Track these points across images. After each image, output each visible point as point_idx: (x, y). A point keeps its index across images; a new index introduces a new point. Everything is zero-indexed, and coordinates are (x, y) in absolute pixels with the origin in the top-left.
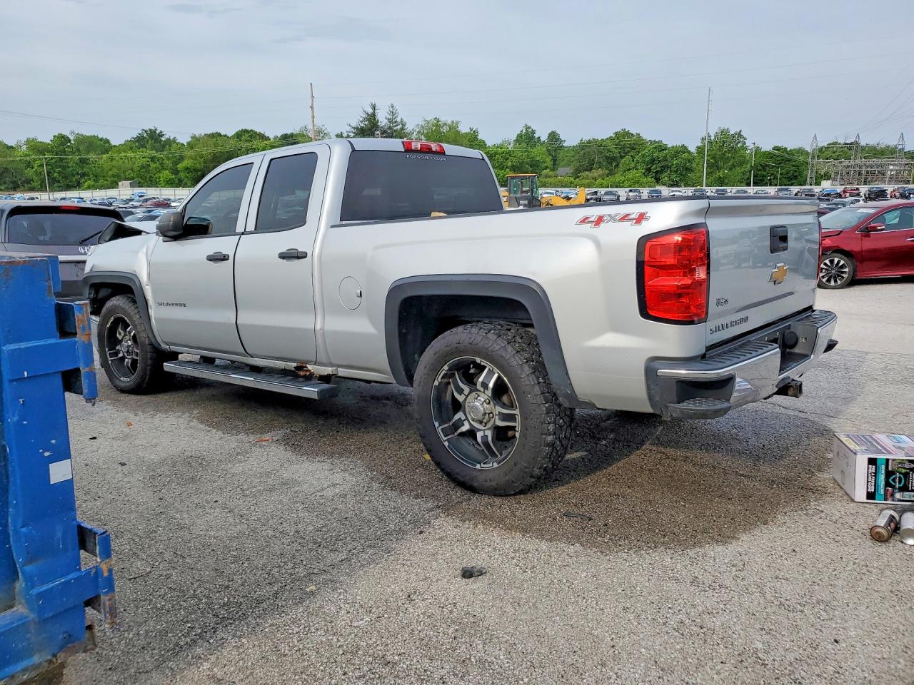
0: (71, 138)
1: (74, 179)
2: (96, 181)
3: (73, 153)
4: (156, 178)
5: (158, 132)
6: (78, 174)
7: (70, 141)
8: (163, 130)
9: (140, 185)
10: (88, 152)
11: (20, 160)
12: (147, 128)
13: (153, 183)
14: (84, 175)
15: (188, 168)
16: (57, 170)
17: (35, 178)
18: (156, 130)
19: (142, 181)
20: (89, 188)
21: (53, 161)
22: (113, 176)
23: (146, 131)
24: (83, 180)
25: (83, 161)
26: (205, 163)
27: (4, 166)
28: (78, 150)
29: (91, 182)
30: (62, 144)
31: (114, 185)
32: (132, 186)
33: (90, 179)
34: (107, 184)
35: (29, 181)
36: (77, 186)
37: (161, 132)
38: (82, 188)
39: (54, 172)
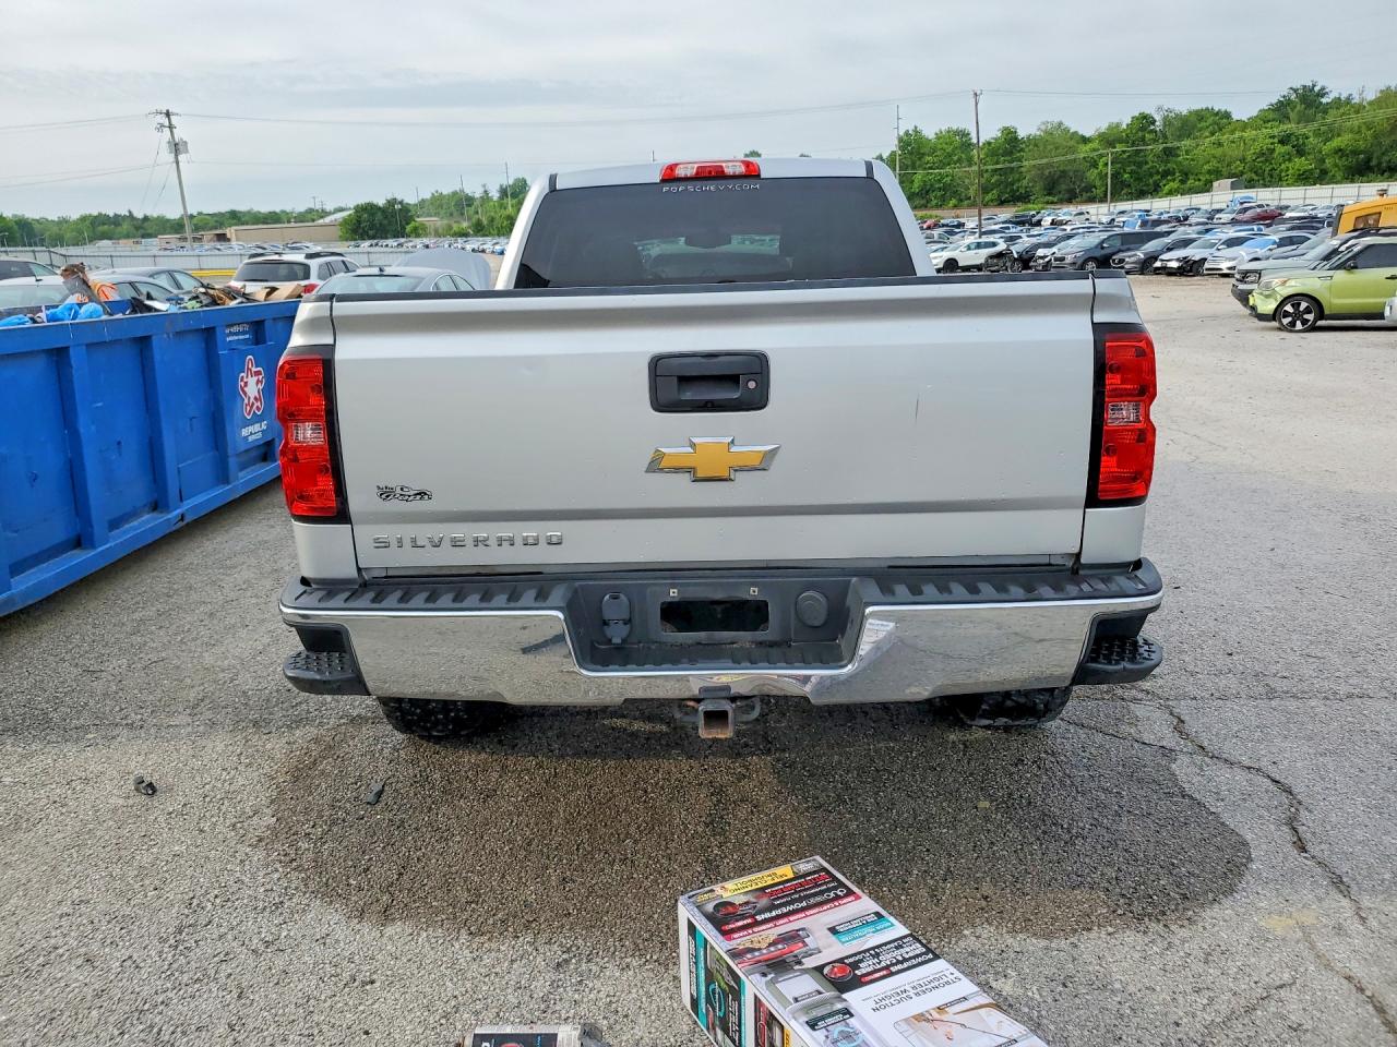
0: (1157, 118)
1: (1151, 181)
2: (1183, 182)
3: (1155, 141)
4: (1281, 171)
5: (1316, 89)
6: (1158, 173)
7: (1153, 122)
8: (1326, 85)
9: (1250, 185)
10: (1180, 138)
11: (1084, 158)
12: (1297, 85)
13: (1272, 179)
14: (1166, 174)
15: (1340, 150)
16: (1128, 169)
17: (1098, 183)
18: (1314, 86)
19: (1256, 178)
20: (1170, 193)
21: (1125, 156)
22: (1209, 172)
23: (1295, 91)
24: (1164, 182)
25: (1169, 153)
26: (1376, 137)
27: (1061, 168)
28: (1165, 137)
29: (1174, 185)
30: (1143, 129)
31: (1206, 188)
32: (1234, 187)
33: (1174, 180)
34: (1199, 186)
35: (1089, 188)
36: (1154, 191)
37: (1323, 89)
38: (1160, 194)
39: (1125, 171)
